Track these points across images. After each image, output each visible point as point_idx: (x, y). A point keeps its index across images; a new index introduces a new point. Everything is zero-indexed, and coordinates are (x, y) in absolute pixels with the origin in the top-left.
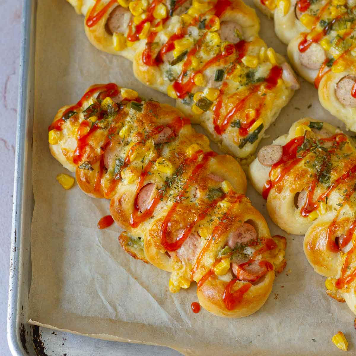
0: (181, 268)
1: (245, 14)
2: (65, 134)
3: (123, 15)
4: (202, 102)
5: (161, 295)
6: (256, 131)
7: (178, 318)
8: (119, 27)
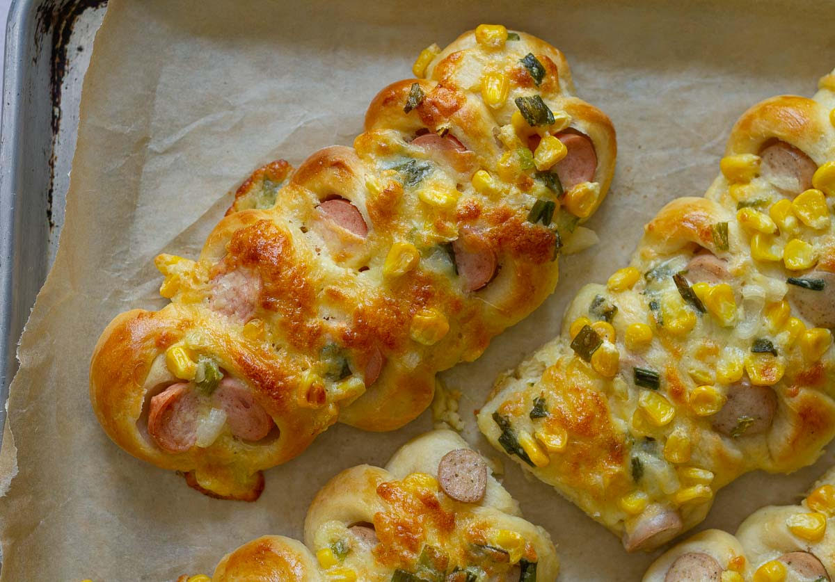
0: (196, 281)
1: (794, 443)
2: (492, 58)
3: (797, 175)
4: (591, 338)
5: (194, 243)
6: (521, 451)
7: (146, 275)
8: (773, 166)
